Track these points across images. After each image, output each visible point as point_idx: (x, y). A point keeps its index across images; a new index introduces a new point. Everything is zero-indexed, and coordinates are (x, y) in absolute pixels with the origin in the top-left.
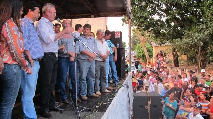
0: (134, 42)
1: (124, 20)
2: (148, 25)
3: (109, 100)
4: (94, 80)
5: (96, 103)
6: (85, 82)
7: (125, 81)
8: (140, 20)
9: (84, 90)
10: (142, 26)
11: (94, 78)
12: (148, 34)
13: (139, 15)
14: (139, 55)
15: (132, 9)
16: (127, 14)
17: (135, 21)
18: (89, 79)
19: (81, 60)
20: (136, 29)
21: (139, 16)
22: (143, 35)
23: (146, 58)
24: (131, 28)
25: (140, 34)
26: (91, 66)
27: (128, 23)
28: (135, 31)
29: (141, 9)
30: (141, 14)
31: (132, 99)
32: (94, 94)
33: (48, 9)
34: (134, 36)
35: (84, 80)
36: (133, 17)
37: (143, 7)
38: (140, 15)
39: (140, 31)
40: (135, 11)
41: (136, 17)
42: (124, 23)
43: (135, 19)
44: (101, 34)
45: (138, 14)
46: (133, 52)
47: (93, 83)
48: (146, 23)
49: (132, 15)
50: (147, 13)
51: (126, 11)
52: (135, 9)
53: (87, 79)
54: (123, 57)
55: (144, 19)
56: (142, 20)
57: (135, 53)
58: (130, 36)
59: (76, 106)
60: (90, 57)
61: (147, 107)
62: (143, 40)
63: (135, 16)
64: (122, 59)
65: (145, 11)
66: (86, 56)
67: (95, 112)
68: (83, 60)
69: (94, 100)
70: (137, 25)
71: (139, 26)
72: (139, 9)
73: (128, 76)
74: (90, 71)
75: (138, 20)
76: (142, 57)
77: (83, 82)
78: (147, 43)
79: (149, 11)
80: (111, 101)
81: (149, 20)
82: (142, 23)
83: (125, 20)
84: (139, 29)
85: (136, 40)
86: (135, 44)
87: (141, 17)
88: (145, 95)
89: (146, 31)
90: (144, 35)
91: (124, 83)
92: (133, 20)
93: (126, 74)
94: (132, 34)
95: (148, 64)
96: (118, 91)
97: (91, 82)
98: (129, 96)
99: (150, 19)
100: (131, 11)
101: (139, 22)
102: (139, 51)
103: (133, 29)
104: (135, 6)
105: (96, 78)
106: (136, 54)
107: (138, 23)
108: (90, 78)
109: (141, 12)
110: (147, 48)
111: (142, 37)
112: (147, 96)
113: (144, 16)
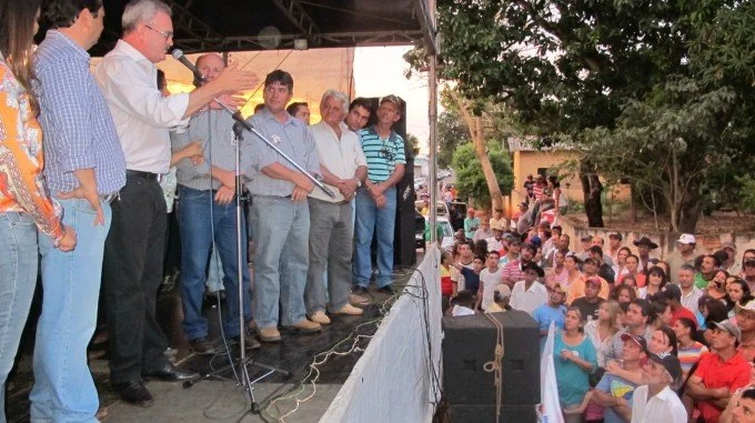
0: (449, 136)
1: (411, 59)
2: (497, 75)
3: (357, 340)
4: (303, 271)
5: (310, 354)
6: (275, 277)
7: (416, 274)
8: (468, 59)
9: (269, 306)
10: (477, 78)
11: (305, 264)
12: (497, 108)
13: (465, 41)
14: (465, 185)
15: (440, 20)
16: (422, 36)
17: (450, 62)
18: (286, 266)
19: (261, 200)
20: (455, 90)
21: (464, 45)
22: (478, 112)
23: (488, 193)
24: (436, 86)
25: (468, 109)
26: (295, 219)
27: (428, 69)
28: (450, 97)
29: (475, 21)
30: (474, 36)
31: (438, 336)
32: (303, 322)
34: (449, 115)
35: (272, 271)
36: (446, 46)
37: (482, 12)
38: (468, 41)
39: (469, 97)
40: (451, 28)
41: (456, 47)
42: (414, 70)
43: (451, 54)
45: (463, 36)
46: (442, 173)
47: (302, 281)
48: (489, 72)
49: (438, 41)
50: (494, 35)
51: (418, 28)
52: (453, 21)
53: (283, 267)
54: (408, 189)
55: (484, 58)
56: (475, 57)
57: (450, 176)
58: (433, 116)
59: (238, 369)
60: (295, 186)
61: (490, 367)
62: (478, 129)
63: (450, 44)
64: (405, 196)
65: (488, 23)
66: (282, 183)
67: (309, 382)
68: (268, 200)
69: (302, 340)
70: (457, 78)
71: (464, 79)
72: (467, 20)
73: (427, 256)
74: (292, 238)
75: (462, 60)
76: (476, 189)
78: (493, 142)
79: (502, 29)
80: (364, 344)
81: (500, 59)
82: (474, 68)
83: (416, 58)
84: (465, 90)
85: (455, 129)
86: (450, 145)
88: (483, 325)
89: (491, 97)
90: (484, 114)
91: (412, 282)
92: (444, 57)
93: (418, 250)
94: (441, 109)
95: (494, 213)
96: (388, 310)
97: (295, 277)
98: (427, 325)
99: (504, 57)
100: (438, 28)
101: (464, 65)
102: (465, 171)
103: (445, 92)
104: (453, 10)
105: (311, 262)
106: (454, 181)
107: (461, 70)
108: (290, 264)
109: (472, 31)
110: (493, 161)
111: (477, 118)
112: (490, 326)
113: (483, 46)
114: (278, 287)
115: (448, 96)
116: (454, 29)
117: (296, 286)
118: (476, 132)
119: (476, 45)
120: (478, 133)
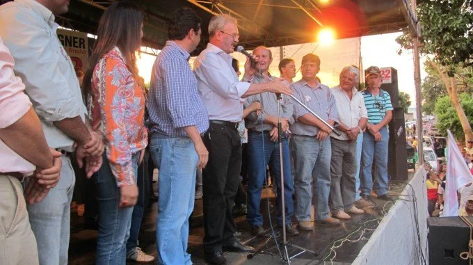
0: (432, 93)
1: (400, 41)
2: (464, 47)
3: (363, 232)
4: (328, 185)
5: (332, 239)
6: (309, 188)
7: (408, 187)
8: (442, 38)
9: (304, 206)
10: (449, 51)
11: (329, 180)
12: (466, 71)
13: (439, 26)
14: (445, 125)
15: (420, 13)
16: (407, 25)
17: (429, 41)
18: (316, 181)
19: (298, 138)
20: (434, 60)
21: (439, 29)
22: (451, 74)
23: (462, 130)
24: (419, 58)
25: (444, 73)
26: (321, 150)
27: (413, 47)
28: (431, 65)
29: (445, 11)
30: (446, 22)
31: (425, 232)
32: (329, 217)
33: (219, 26)
34: (431, 78)
35: (306, 185)
36: (425, 31)
37: (451, 5)
38: (442, 25)
39: (443, 64)
40: (428, 18)
41: (433, 31)
42: (403, 49)
43: (429, 36)
44: (349, 79)
45: (437, 23)
46: (426, 118)
47: (327, 190)
48: (458, 45)
49: (420, 27)
50: (461, 20)
51: (404, 19)
52: (430, 12)
53: (314, 183)
54: (401, 129)
55: (454, 36)
56: (447, 36)
57: (432, 119)
58: (417, 79)
59: (282, 245)
60: (319, 129)
61: (465, 256)
62: (452, 86)
63: (428, 29)
64: (399, 134)
65: (457, 14)
66: (311, 128)
67: (328, 260)
68: (302, 138)
69: (327, 230)
70: (434, 52)
71: (441, 52)
72: (440, 11)
73: (415, 175)
74: (319, 164)
75: (438, 39)
76: (452, 127)
77: (304, 189)
78: (464, 94)
79: (467, 15)
80: (368, 235)
81: (466, 35)
82: (447, 44)
83: (404, 40)
84: (440, 59)
85: (436, 87)
86: (433, 98)
87: (445, 30)
88: (458, 225)
89: (460, 63)
90: (456, 75)
91: (405, 192)
92: (425, 38)
93: (409, 170)
95: (467, 144)
96: (387, 211)
97: (322, 189)
98: (417, 223)
99: (470, 34)
100: (419, 19)
101: (440, 43)
102: (445, 115)
103: (427, 62)
104: (430, 6)
106: (436, 123)
107: (437, 47)
108: (319, 180)
109: (444, 18)
110: (465, 107)
111: (452, 78)
112: (464, 226)
113: (453, 28)
114: (311, 194)
115: (430, 65)
116: (431, 18)
117: (322, 194)
118: (451, 88)
119: (447, 28)
120: (453, 89)
